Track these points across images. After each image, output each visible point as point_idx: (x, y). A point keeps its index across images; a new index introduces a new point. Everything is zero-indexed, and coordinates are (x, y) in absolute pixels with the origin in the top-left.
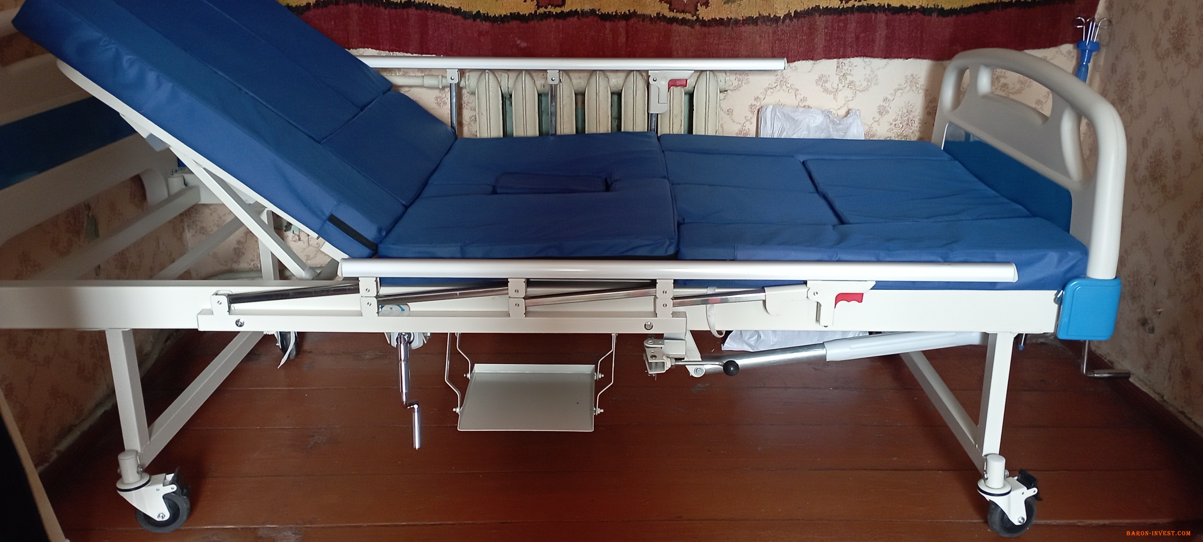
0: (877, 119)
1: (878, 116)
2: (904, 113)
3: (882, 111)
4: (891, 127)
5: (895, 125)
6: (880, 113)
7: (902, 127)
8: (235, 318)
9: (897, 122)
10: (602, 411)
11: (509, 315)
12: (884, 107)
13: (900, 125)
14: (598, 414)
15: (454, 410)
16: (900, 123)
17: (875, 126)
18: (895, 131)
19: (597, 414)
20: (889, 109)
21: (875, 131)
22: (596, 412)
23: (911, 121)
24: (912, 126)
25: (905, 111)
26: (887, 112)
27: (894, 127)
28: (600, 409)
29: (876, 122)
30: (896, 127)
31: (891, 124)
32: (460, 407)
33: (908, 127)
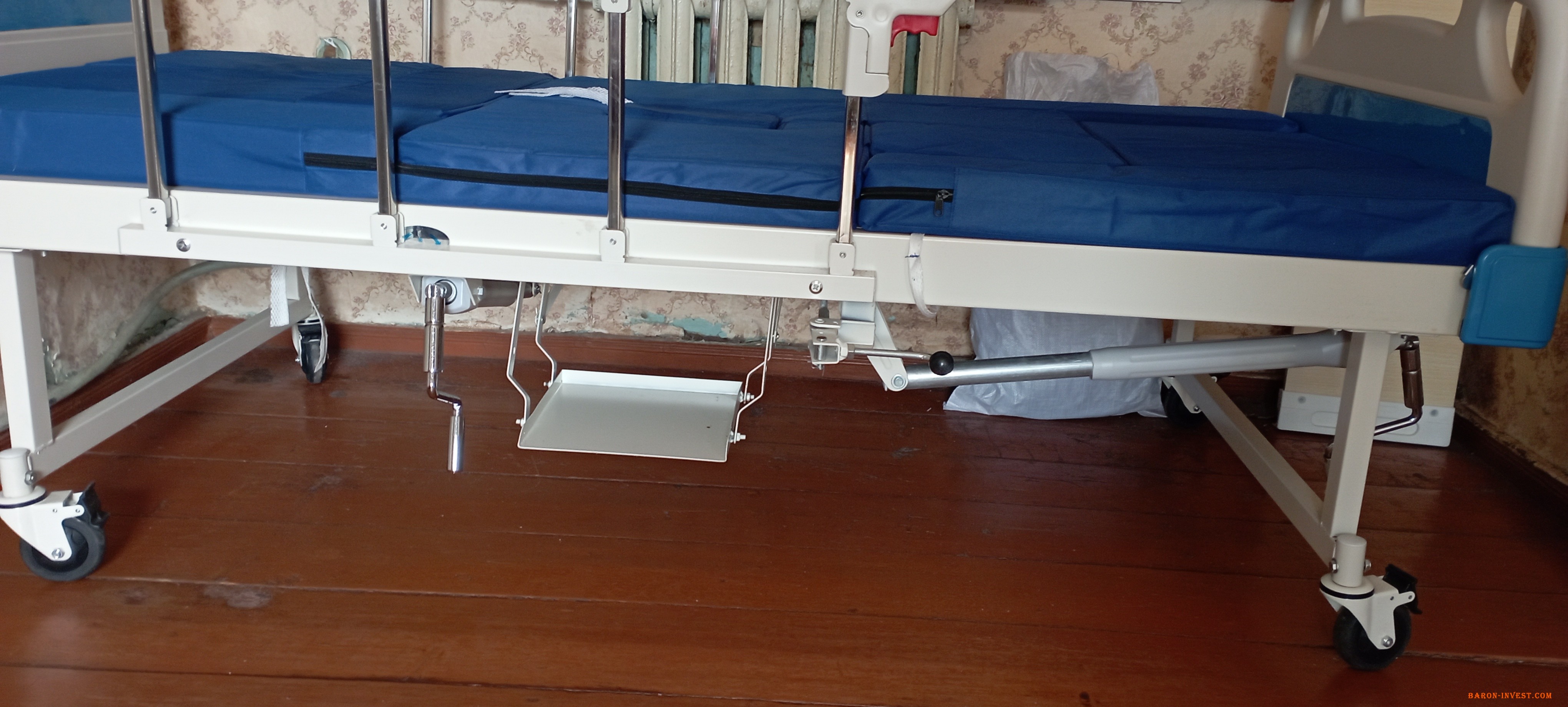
4: (1208, 97)
5: (1214, 95)
7: (1224, 98)
8: (175, 237)
9: (1216, 91)
10: (744, 437)
11: (600, 260)
13: (1221, 95)
14: (737, 442)
15: (518, 422)
16: (1222, 93)
17: (1185, 95)
19: (735, 442)
20: (1206, 71)
22: (733, 438)
23: (1238, 89)
24: (1239, 97)
27: (1212, 98)
28: (741, 434)
29: (1186, 88)
30: (1215, 99)
31: (1208, 93)
32: (527, 419)
33: (1233, 98)
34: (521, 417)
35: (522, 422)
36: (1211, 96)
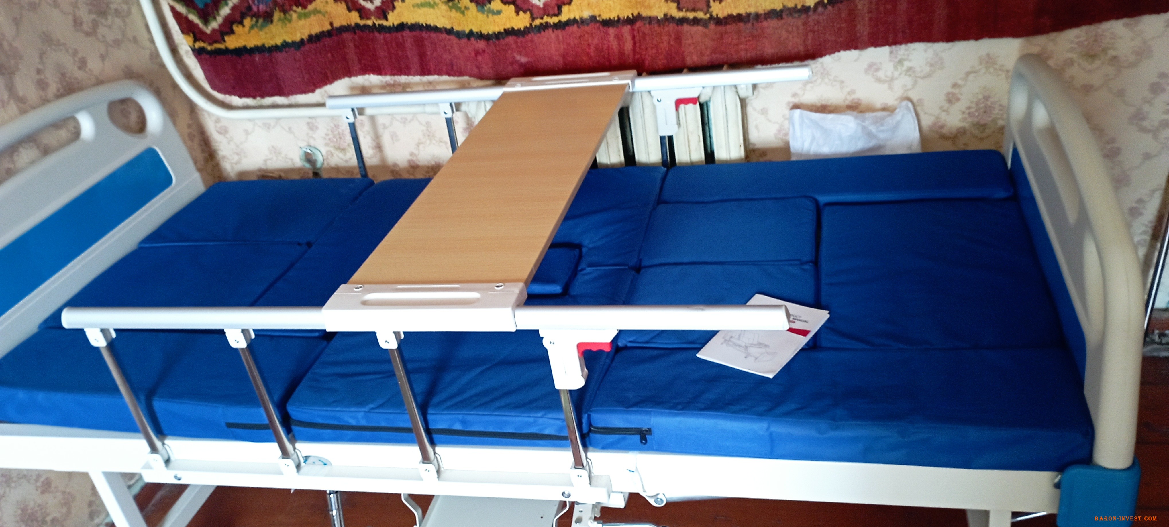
0: (945, 108)
1: (946, 105)
2: (980, 100)
3: (951, 99)
5: (969, 113)
6: (949, 101)
7: (979, 115)
8: (173, 475)
9: (971, 110)
11: (422, 480)
12: (954, 94)
16: (977, 110)
17: (944, 116)
18: (969, 120)
20: (959, 96)
21: (944, 122)
25: (981, 96)
26: (958, 100)
29: (944, 111)
30: (970, 116)
31: (964, 113)
33: (986, 114)
36: (966, 115)
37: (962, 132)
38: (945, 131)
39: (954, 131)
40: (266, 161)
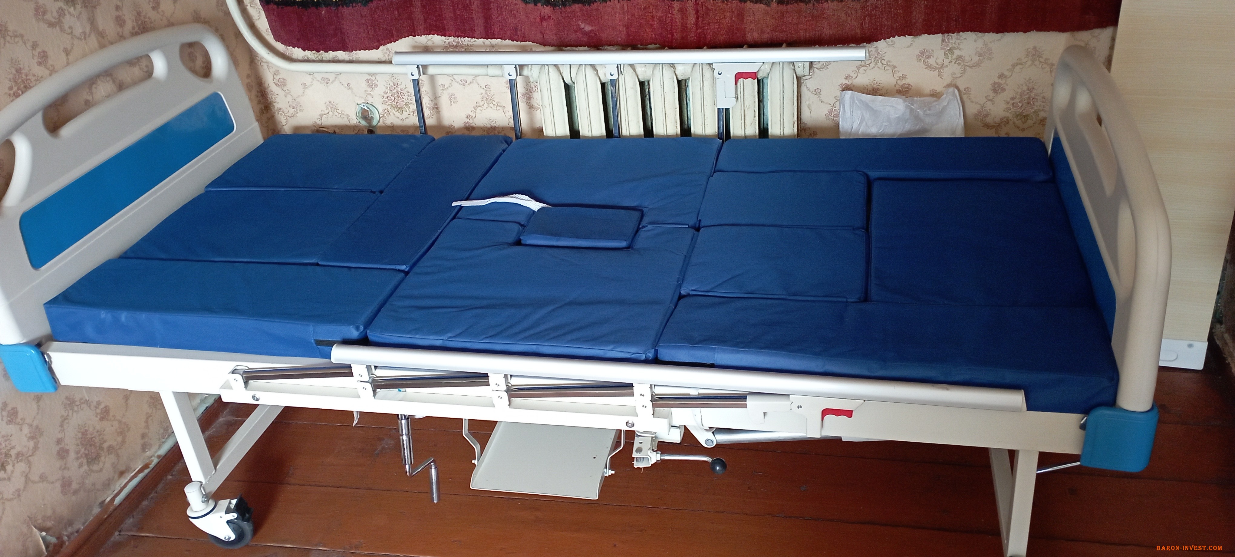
0: (991, 98)
1: (992, 95)
2: (1024, 91)
3: (997, 89)
4: (1008, 106)
5: (1013, 104)
6: (995, 91)
7: (1022, 106)
8: (251, 393)
10: (613, 472)
11: (494, 406)
12: (999, 84)
13: (1019, 104)
14: (609, 475)
15: (473, 461)
16: (1019, 102)
17: (989, 106)
18: (1013, 110)
19: (605, 478)
20: (1006, 87)
21: (989, 111)
22: (606, 474)
23: (1033, 99)
24: (1034, 105)
25: (1025, 88)
26: (1003, 90)
27: (1011, 107)
28: (612, 470)
29: (989, 100)
30: (1013, 106)
31: (1008, 103)
32: (478, 461)
33: (1029, 105)
34: (475, 459)
35: (475, 462)
36: (1010, 105)
37: (1005, 122)
38: (989, 120)
39: (997, 120)
40: (321, 116)
